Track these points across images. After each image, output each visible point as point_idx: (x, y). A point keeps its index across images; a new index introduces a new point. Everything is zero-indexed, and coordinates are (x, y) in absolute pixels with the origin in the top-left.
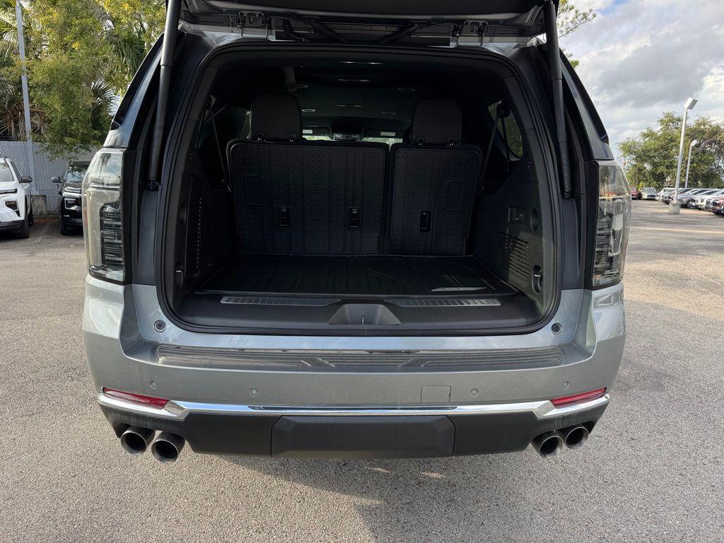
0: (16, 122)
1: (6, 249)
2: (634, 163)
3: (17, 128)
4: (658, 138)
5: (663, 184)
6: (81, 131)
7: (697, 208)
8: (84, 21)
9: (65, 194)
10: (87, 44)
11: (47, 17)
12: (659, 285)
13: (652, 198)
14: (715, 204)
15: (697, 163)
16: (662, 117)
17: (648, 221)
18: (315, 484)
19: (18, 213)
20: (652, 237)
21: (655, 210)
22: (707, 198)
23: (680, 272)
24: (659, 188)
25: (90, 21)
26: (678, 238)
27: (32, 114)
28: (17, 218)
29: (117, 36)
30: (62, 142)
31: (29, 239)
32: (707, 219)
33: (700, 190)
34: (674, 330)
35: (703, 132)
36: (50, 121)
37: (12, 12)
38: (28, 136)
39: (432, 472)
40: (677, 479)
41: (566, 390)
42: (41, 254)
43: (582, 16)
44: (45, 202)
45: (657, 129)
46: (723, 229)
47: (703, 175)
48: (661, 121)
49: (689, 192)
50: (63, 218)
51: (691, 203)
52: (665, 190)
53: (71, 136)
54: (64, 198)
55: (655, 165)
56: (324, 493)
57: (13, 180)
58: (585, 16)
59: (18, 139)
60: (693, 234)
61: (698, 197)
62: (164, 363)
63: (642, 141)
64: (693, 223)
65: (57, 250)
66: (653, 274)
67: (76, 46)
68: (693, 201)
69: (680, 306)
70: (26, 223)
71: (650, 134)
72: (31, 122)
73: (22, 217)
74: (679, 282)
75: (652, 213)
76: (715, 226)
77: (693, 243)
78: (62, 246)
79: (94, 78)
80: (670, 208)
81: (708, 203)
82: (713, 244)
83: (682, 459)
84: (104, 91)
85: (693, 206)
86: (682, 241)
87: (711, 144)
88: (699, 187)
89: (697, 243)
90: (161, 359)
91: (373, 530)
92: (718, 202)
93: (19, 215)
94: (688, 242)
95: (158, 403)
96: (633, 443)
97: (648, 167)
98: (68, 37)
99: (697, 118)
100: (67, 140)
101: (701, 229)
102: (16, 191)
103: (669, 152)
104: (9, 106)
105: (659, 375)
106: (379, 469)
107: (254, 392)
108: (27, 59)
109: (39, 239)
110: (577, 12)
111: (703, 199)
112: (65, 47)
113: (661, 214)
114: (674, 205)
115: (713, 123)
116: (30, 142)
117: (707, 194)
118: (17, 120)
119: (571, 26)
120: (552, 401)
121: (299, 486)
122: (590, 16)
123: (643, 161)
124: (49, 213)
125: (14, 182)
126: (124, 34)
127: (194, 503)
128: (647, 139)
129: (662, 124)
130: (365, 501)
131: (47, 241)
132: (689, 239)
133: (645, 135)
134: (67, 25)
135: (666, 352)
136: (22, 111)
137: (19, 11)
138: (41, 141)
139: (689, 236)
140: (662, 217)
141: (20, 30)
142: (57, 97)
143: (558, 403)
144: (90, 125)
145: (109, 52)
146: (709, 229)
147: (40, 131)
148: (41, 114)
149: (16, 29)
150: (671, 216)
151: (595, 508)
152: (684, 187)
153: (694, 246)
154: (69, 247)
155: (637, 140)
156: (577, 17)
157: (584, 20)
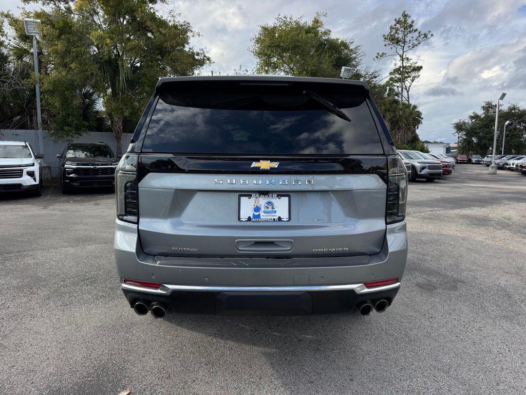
0: (31, 116)
1: (27, 204)
2: (465, 137)
3: (31, 121)
4: (481, 120)
5: (486, 152)
6: (75, 122)
7: (510, 169)
8: (79, 49)
9: (66, 166)
10: (80, 64)
11: (53, 47)
12: (469, 224)
13: (478, 163)
14: (522, 166)
15: (510, 137)
16: (484, 104)
17: (473, 179)
18: (238, 341)
19: (35, 180)
20: (472, 192)
21: (479, 172)
22: (516, 162)
23: (486, 215)
24: (483, 156)
25: (83, 49)
26: (491, 192)
27: (42, 111)
28: (34, 183)
29: (101, 59)
30: (62, 129)
31: (41, 197)
32: (516, 177)
33: (512, 156)
34: (472, 254)
35: (514, 115)
36: (54, 116)
37: (29, 42)
38: (39, 126)
39: (307, 335)
40: (454, 339)
41: (372, 278)
42: (51, 207)
43: (423, 36)
44: (50, 171)
45: (481, 113)
46: (525, 185)
47: (515, 146)
48: (483, 107)
49: (504, 158)
50: (64, 182)
51: (505, 166)
52: (487, 157)
53: (68, 125)
54: (66, 168)
55: (479, 139)
56: (244, 346)
57: (31, 157)
58: (426, 36)
59: (32, 128)
60: (502, 189)
61: (511, 162)
62: (160, 264)
63: (470, 122)
64: (505, 181)
65: (61, 204)
66: (467, 217)
67: (73, 66)
68: (507, 164)
69: (480, 238)
70: (40, 186)
71: (476, 117)
72: (42, 117)
73: (37, 183)
74: (482, 222)
75: (477, 174)
76: (520, 183)
77: (500, 195)
78: (64, 202)
79: (84, 86)
80: (490, 170)
81: (517, 166)
82: (514, 196)
83: (459, 328)
84: (92, 94)
85: (507, 168)
86: (492, 194)
87: (520, 123)
88: (512, 154)
89: (503, 195)
90: (158, 262)
91: (271, 364)
92: (524, 165)
93: (35, 181)
94: (497, 194)
95: (156, 286)
96: (431, 320)
97: (475, 140)
98: (68, 60)
99: (510, 105)
100: (66, 128)
101: (510, 185)
102: (33, 165)
103: (490, 129)
104: (27, 105)
105: (456, 281)
106: (276, 333)
107: (207, 279)
108: (40, 74)
109: (48, 197)
110: (419, 33)
111: (513, 162)
112: (65, 66)
113: (483, 174)
114: (493, 167)
115: (521, 109)
116: (40, 130)
117: (517, 159)
118: (32, 115)
119: (416, 42)
120: (365, 284)
121: (229, 342)
122: (429, 36)
123: (472, 136)
124: (52, 178)
125: (32, 158)
126: (106, 57)
127: (169, 350)
128: (474, 120)
129: (484, 110)
130: (268, 350)
131: (54, 198)
132: (498, 192)
133: (472, 118)
134: (67, 52)
135: (464, 268)
136: (36, 109)
137: (35, 42)
138: (48, 129)
139: (499, 190)
140: (483, 176)
141: (36, 55)
142: (58, 99)
143: (368, 285)
144: (82, 118)
145: (94, 68)
146: (515, 185)
147: (47, 122)
148: (48, 111)
149: (32, 54)
150: (490, 175)
151: (402, 353)
152: (501, 154)
153: (500, 197)
154: (69, 202)
155: (466, 121)
156: (419, 36)
157: (425, 38)
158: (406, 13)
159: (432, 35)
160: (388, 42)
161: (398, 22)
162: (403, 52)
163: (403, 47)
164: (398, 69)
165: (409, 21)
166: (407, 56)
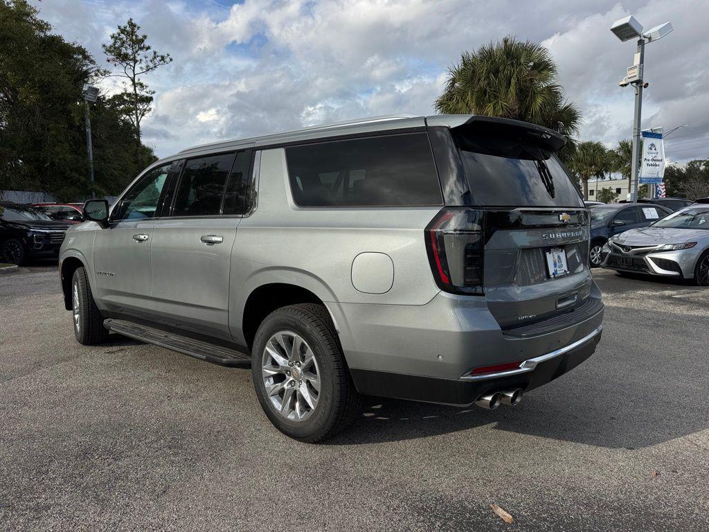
43: (159, 58)
58: (163, 59)
110: (154, 53)
119: (151, 65)
122: (168, 60)
156: (155, 57)
157: (162, 62)
158: (133, 22)
159: (171, 60)
160: (111, 57)
161: (123, 31)
162: (135, 75)
163: (134, 68)
164: (120, 96)
165: (140, 34)
166: (141, 81)
